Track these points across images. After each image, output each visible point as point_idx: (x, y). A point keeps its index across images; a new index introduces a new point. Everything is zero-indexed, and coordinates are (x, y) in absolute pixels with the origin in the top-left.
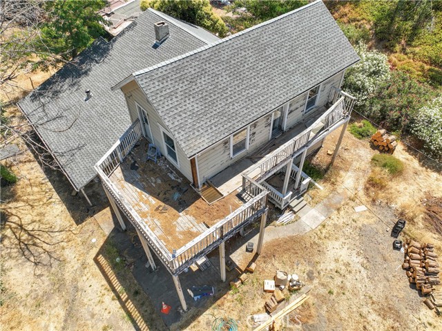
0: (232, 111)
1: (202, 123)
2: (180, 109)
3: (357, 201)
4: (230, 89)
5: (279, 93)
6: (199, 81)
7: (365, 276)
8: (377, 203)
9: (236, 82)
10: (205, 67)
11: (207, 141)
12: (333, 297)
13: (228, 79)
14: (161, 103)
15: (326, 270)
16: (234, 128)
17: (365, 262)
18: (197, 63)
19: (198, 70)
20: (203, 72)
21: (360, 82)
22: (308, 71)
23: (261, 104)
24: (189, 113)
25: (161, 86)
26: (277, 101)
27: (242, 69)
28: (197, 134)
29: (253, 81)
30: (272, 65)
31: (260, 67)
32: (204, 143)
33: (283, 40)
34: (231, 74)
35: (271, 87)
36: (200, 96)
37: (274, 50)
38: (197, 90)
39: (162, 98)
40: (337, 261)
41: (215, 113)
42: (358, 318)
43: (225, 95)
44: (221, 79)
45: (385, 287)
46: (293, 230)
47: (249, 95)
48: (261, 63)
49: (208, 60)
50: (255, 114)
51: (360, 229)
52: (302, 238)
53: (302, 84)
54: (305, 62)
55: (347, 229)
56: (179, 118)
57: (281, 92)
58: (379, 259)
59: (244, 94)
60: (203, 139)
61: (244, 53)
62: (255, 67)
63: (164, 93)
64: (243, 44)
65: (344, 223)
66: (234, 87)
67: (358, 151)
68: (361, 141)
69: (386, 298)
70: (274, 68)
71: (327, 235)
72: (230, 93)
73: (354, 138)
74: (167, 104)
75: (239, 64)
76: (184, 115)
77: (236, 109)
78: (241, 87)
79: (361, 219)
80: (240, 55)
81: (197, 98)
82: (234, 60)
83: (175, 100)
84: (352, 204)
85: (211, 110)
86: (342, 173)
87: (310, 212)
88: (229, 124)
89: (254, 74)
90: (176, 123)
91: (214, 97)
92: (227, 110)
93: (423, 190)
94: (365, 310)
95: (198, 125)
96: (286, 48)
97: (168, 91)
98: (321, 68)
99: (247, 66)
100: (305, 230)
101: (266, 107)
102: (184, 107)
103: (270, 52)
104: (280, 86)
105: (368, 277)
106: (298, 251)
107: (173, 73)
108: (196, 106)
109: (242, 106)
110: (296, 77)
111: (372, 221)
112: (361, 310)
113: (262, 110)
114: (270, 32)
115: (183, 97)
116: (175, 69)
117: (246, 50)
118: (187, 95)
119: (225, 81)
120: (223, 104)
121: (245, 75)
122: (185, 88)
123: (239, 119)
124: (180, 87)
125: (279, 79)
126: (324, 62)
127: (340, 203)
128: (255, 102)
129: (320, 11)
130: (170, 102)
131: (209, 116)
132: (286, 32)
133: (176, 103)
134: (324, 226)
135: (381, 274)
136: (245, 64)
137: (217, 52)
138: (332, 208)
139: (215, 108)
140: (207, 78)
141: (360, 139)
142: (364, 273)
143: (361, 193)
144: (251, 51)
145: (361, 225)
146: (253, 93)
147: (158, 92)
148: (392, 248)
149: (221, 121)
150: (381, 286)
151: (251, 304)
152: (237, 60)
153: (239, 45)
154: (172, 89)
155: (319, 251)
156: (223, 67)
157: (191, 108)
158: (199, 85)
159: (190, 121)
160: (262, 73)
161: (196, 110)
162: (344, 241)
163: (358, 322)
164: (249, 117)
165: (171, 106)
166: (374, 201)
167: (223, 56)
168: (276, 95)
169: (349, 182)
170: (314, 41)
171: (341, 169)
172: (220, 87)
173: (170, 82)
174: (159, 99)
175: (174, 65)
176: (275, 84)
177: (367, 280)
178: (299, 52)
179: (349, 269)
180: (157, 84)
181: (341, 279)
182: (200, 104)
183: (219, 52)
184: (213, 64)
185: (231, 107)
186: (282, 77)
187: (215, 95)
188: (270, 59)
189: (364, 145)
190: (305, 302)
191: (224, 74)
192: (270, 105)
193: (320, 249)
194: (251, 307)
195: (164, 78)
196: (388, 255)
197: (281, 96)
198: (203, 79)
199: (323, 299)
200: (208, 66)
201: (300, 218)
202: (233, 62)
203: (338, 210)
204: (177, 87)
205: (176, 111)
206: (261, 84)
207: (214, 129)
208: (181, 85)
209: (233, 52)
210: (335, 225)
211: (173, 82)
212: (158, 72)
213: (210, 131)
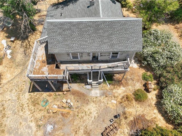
0: (72, 46)
1: (59, 45)
2: (55, 37)
3: (116, 98)
4: (76, 38)
5: (93, 48)
6: (66, 31)
7: (92, 120)
8: (122, 104)
9: (79, 37)
10: (71, 27)
11: (57, 51)
12: (77, 117)
13: (77, 35)
14: (50, 33)
15: (83, 109)
16: (69, 51)
17: (97, 117)
18: (69, 25)
19: (68, 27)
20: (70, 29)
21: (158, 58)
22: (112, 45)
23: (84, 49)
24: (57, 40)
25: (53, 28)
26: (91, 50)
27: (85, 33)
28: (55, 47)
29: (86, 39)
30: (98, 37)
31: (92, 36)
32: (56, 51)
33: (110, 29)
34: (80, 34)
35: (92, 44)
36: (64, 36)
37: (103, 32)
38: (64, 34)
39: (51, 32)
40: (89, 110)
41: (65, 44)
42: (78, 128)
43: (73, 40)
44: (74, 34)
45: (94, 127)
46: (86, 92)
47: (81, 43)
48: (94, 34)
49: (74, 25)
50: (79, 50)
51: (107, 107)
52: (86, 96)
53: (106, 49)
54: (113, 41)
55: (103, 104)
56: (53, 40)
57: (95, 48)
58: (102, 120)
59: (80, 42)
60: (56, 50)
61: (89, 28)
62: (91, 35)
63: (53, 30)
64: (91, 25)
65: (104, 101)
66: (77, 38)
67: (136, 83)
68: (142, 80)
69: (91, 130)
70: (98, 38)
71: (94, 101)
72: (75, 40)
73: (141, 78)
74: (52, 34)
75: (85, 31)
76: (55, 40)
77: (74, 46)
78: (80, 40)
79: (110, 105)
80: (87, 28)
81: (62, 36)
82: (84, 29)
83: (55, 34)
84: (113, 98)
85: (65, 42)
86: (122, 86)
87: (97, 91)
88: (68, 49)
89: (88, 37)
90: (51, 41)
91: (68, 39)
92: (70, 45)
93: (144, 113)
94: (81, 128)
95: (57, 45)
96: (108, 33)
97: (54, 30)
98: (119, 47)
99: (87, 33)
100: (90, 94)
101: (85, 50)
102: (56, 38)
103: (101, 32)
104: (96, 45)
105: (92, 121)
106: (81, 99)
107: (59, 25)
108: (60, 39)
109: (76, 46)
110: (105, 45)
111: (113, 108)
112: (81, 127)
113: (83, 50)
114: (106, 24)
115: (58, 34)
116: (61, 24)
117: (91, 27)
118: (60, 34)
119: (76, 35)
120: (70, 42)
121: (85, 36)
122: (60, 31)
123: (72, 49)
124: (59, 31)
125: (97, 43)
126: (122, 45)
127: (109, 95)
128: (82, 47)
129: (137, 24)
130: (53, 34)
131: (63, 44)
132: (114, 27)
133: (55, 35)
134: (96, 98)
135: (97, 123)
136: (87, 32)
137: (79, 24)
138: (105, 94)
139: (66, 42)
140: (70, 31)
141: (143, 79)
142: (93, 119)
143: (120, 97)
144: (93, 28)
145: (108, 106)
146: (83, 43)
147: (51, 29)
148: (110, 120)
149: (66, 47)
150: (93, 126)
151: (56, 102)
152: (85, 30)
153: (89, 25)
154: (56, 30)
155: (87, 103)
156: (78, 30)
157: (58, 39)
158: (66, 32)
159: (56, 42)
160: (92, 38)
161: (60, 40)
162: (97, 106)
163: (77, 129)
164: (76, 50)
165: (52, 35)
166: (121, 103)
167: (81, 26)
168: (92, 48)
169: (121, 91)
170: (124, 35)
171: (123, 85)
172: (72, 36)
173: (56, 28)
174: (50, 31)
175: (61, 23)
176: (94, 44)
177: (91, 121)
178: (114, 36)
179: (90, 114)
180: (52, 26)
181: (84, 115)
182: (62, 39)
183: (80, 24)
184: (75, 27)
185: (72, 44)
186: (99, 43)
187: (69, 38)
188: (99, 34)
189: (141, 83)
190: (69, 112)
191: (77, 32)
192: (87, 50)
193: (88, 103)
194: (55, 102)
195: (56, 26)
196: (106, 121)
197: (94, 49)
198: (68, 31)
199: (74, 115)
200: (73, 27)
201: (92, 90)
202: (83, 30)
203: (106, 96)
204: (58, 30)
205: (53, 38)
206: (89, 42)
207: (62, 48)
208: (60, 30)
209: (85, 26)
210: (100, 100)
211: (58, 28)
212: (55, 23)
213: (60, 48)
